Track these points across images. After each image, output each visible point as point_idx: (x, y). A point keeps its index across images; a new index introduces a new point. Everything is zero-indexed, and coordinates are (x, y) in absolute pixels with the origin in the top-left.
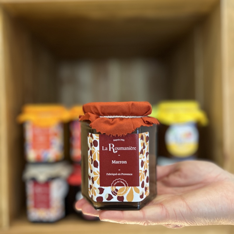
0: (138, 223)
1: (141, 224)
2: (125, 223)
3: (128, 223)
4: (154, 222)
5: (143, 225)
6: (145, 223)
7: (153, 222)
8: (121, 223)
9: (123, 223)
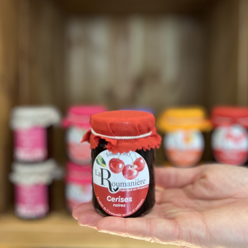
0: (144, 239)
1: (146, 240)
2: (128, 236)
3: (130, 237)
4: (163, 241)
5: (149, 241)
6: (151, 240)
7: (161, 241)
8: (123, 236)
9: (125, 236)
